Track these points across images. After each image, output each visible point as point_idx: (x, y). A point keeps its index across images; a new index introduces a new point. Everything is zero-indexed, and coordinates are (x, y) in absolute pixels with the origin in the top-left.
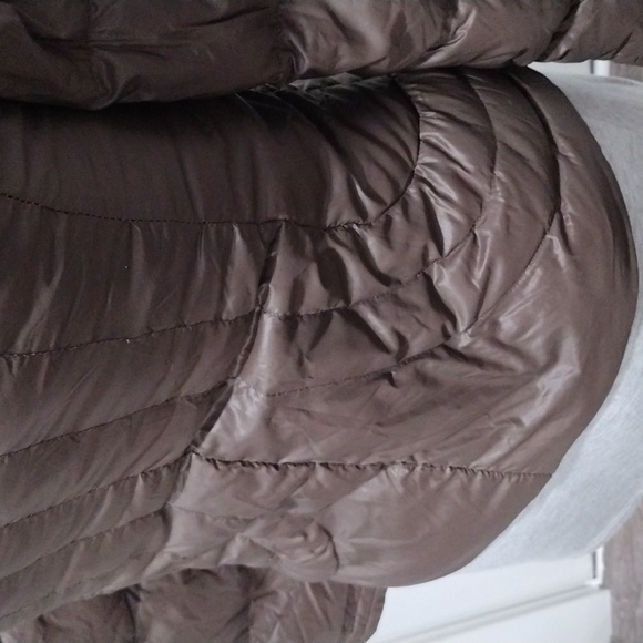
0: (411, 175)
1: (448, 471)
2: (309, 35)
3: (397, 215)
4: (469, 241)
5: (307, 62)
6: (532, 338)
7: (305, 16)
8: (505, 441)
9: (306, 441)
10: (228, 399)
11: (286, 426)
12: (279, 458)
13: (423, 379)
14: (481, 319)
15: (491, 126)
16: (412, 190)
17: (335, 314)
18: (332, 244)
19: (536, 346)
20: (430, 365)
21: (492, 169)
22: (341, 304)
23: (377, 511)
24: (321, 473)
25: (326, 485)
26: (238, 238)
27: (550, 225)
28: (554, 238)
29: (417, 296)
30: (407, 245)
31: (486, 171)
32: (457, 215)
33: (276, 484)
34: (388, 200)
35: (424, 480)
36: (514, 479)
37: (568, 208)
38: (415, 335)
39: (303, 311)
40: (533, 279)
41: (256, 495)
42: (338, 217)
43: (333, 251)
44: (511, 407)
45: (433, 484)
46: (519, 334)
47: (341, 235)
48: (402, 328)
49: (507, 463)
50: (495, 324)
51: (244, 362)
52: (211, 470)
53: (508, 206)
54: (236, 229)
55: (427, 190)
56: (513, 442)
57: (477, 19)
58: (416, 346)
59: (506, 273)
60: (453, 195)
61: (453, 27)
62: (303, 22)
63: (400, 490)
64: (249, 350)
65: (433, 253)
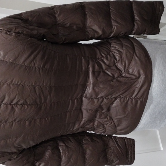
0: (110, 51)
1: (127, 99)
2: (90, 33)
3: (108, 56)
4: (121, 59)
5: (90, 36)
6: (135, 72)
7: (89, 30)
8: (136, 92)
9: (101, 93)
10: (87, 87)
11: (97, 90)
12: (97, 97)
13: (118, 81)
14: (126, 70)
15: (122, 43)
16: (111, 53)
17: (101, 72)
18: (98, 61)
19: (136, 73)
20: (119, 79)
21: (123, 48)
22: (102, 70)
23: (117, 108)
24: (105, 100)
25: (106, 102)
26: (83, 59)
27: (134, 54)
28: (135, 56)
29: (114, 68)
30: (111, 60)
31: (122, 48)
32: (118, 55)
33: (98, 102)
34: (107, 54)
35: (124, 101)
36: (140, 100)
37: (137, 52)
38: (115, 74)
39: (95, 70)
40: (133, 63)
41: (95, 104)
42: (99, 57)
43: (99, 62)
44: (135, 85)
45: (125, 101)
46: (133, 72)
47: (100, 59)
48: (113, 73)
49: (137, 96)
50: (129, 71)
51: (88, 80)
52: (86, 99)
53: (126, 52)
54: (82, 57)
55: (113, 52)
56: (137, 91)
57: (116, 28)
58: (116, 76)
59: (128, 62)
60: (117, 52)
61: (113, 30)
62: (89, 31)
63: (120, 103)
64: (88, 78)
65: (116, 61)
